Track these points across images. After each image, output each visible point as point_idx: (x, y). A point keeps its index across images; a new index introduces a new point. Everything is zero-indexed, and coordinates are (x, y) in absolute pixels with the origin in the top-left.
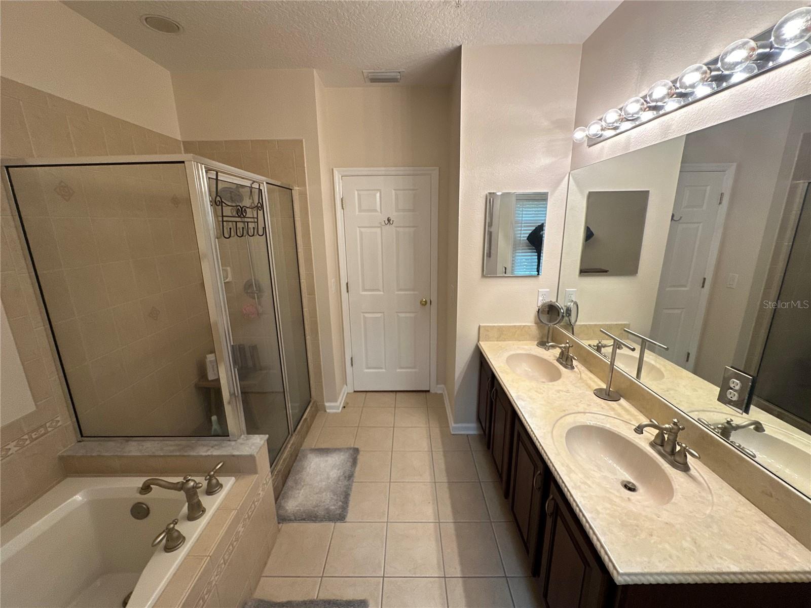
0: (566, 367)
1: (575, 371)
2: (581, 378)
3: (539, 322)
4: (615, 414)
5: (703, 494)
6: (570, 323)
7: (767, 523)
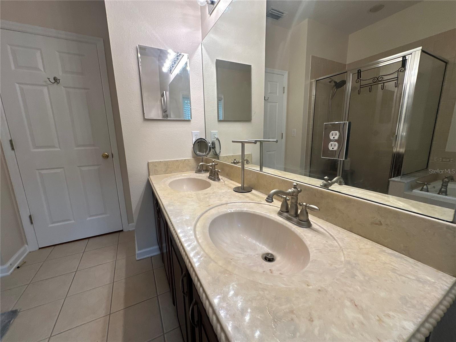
0: (214, 180)
1: (221, 182)
2: (225, 184)
3: (196, 156)
4: (250, 200)
5: (330, 242)
6: (216, 153)
7: (384, 251)
